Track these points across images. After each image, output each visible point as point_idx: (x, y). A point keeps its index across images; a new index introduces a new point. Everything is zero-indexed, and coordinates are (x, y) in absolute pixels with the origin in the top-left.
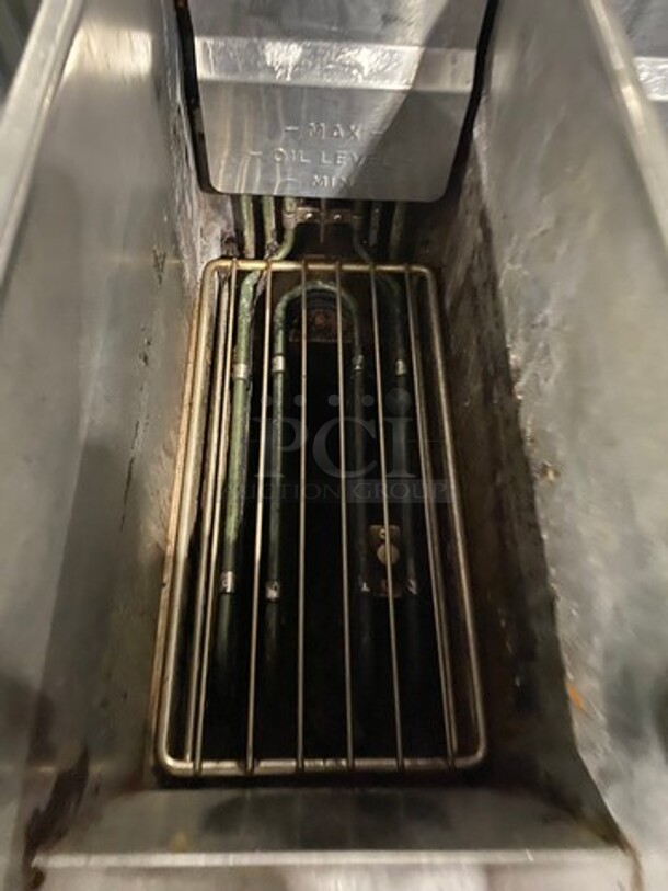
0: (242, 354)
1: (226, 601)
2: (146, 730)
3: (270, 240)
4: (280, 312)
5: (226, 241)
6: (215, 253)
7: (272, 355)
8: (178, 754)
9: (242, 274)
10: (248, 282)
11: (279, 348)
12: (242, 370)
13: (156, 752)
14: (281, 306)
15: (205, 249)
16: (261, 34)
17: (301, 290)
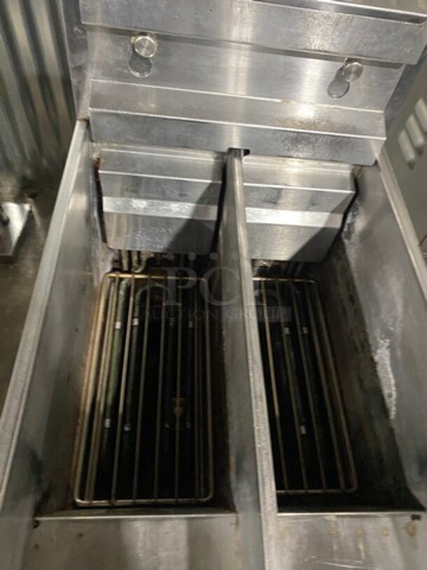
0: (119, 317)
1: (106, 431)
2: (68, 486)
3: (134, 264)
4: (138, 297)
5: (114, 261)
6: (109, 269)
7: (133, 318)
8: (82, 498)
9: (121, 279)
10: (124, 283)
11: (136, 314)
12: (118, 325)
13: (72, 496)
14: (139, 294)
15: (104, 267)
16: (131, 197)
17: (148, 287)
